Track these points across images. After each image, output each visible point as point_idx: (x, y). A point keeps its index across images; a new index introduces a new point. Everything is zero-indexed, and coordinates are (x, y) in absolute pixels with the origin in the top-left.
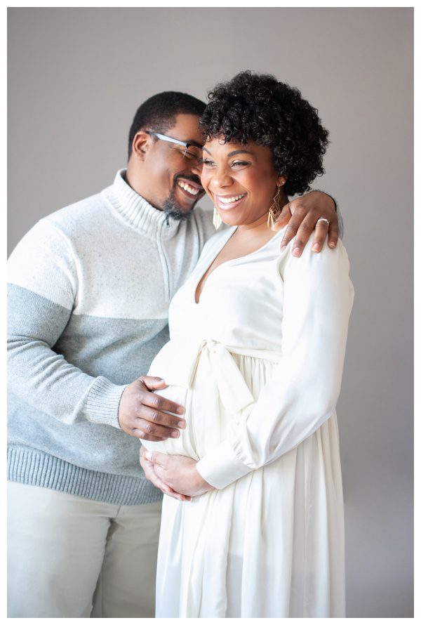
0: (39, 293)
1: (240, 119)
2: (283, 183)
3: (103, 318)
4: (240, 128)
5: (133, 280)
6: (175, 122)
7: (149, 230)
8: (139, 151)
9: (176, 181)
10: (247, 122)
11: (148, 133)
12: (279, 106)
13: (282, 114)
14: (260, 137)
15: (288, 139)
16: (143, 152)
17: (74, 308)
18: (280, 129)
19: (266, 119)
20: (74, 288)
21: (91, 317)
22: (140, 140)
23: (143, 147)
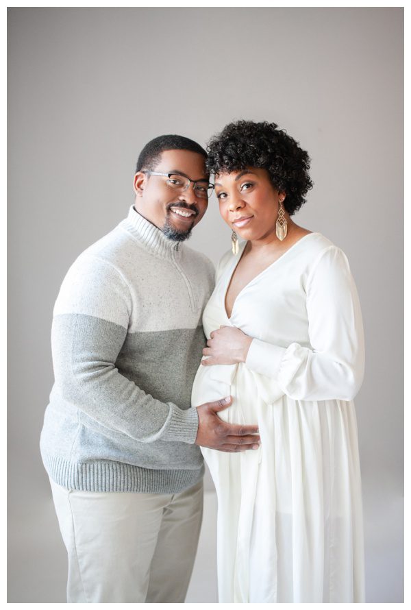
0: (104, 318)
1: (236, 151)
2: (284, 199)
3: (156, 332)
4: (238, 159)
5: (171, 297)
6: (161, 158)
7: (167, 255)
8: (139, 189)
9: (169, 210)
10: (242, 151)
11: (144, 172)
12: (264, 135)
13: (268, 140)
14: (256, 160)
15: (277, 156)
16: (142, 190)
17: (129, 326)
18: (269, 150)
19: (257, 145)
20: (130, 309)
21: (144, 333)
22: (139, 180)
23: (142, 186)
